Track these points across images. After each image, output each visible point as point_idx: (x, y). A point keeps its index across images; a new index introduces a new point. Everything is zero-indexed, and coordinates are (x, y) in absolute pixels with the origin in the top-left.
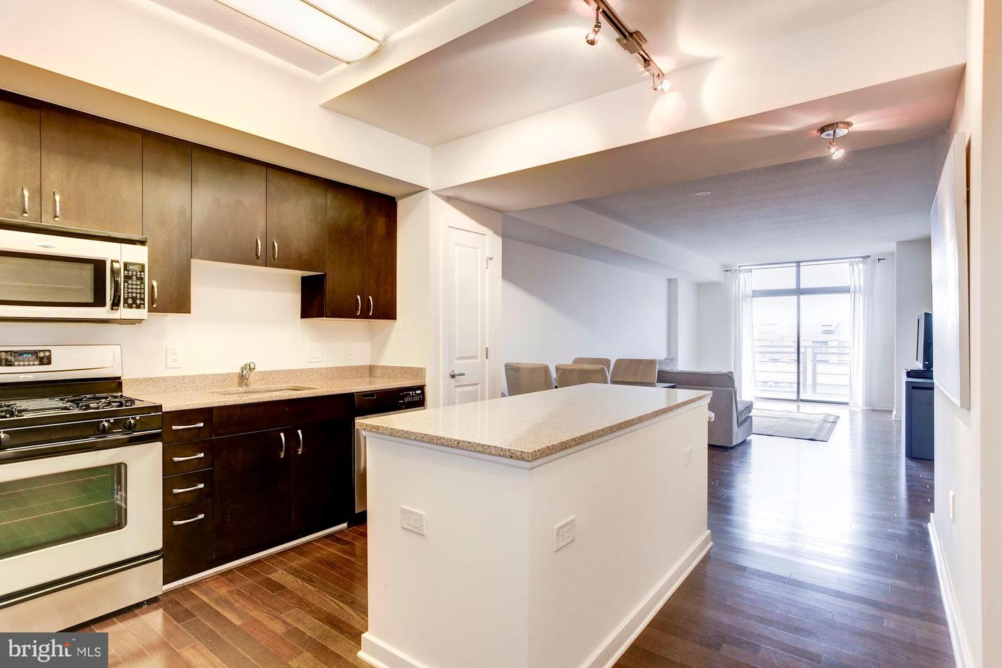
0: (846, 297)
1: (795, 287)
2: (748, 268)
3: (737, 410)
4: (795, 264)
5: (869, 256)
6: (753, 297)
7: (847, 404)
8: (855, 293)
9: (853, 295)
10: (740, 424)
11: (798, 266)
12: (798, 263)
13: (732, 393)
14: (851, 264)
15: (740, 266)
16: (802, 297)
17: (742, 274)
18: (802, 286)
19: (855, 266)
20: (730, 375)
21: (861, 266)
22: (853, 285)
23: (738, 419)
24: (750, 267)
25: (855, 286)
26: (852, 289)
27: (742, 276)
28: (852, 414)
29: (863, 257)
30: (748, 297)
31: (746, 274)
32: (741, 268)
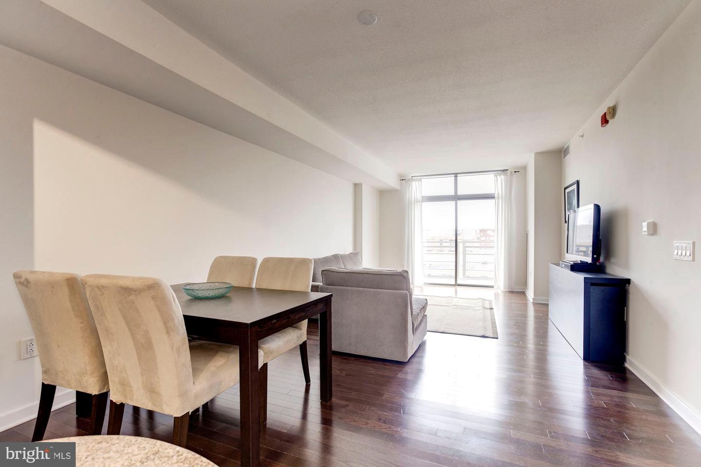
0: (492, 201)
1: (454, 194)
2: (418, 178)
3: (412, 315)
4: (454, 176)
5: (508, 170)
6: (422, 202)
7: (492, 287)
8: (498, 198)
9: (497, 200)
10: (414, 330)
11: (456, 176)
12: (456, 175)
13: (407, 296)
14: (495, 175)
15: (412, 177)
16: (459, 202)
17: (414, 183)
18: (460, 193)
19: (498, 177)
20: (405, 275)
21: (502, 177)
22: (497, 192)
23: (413, 324)
24: (420, 177)
25: (498, 194)
26: (496, 196)
27: (414, 184)
28: (496, 295)
29: (503, 171)
30: (419, 202)
31: (417, 182)
32: (413, 178)
